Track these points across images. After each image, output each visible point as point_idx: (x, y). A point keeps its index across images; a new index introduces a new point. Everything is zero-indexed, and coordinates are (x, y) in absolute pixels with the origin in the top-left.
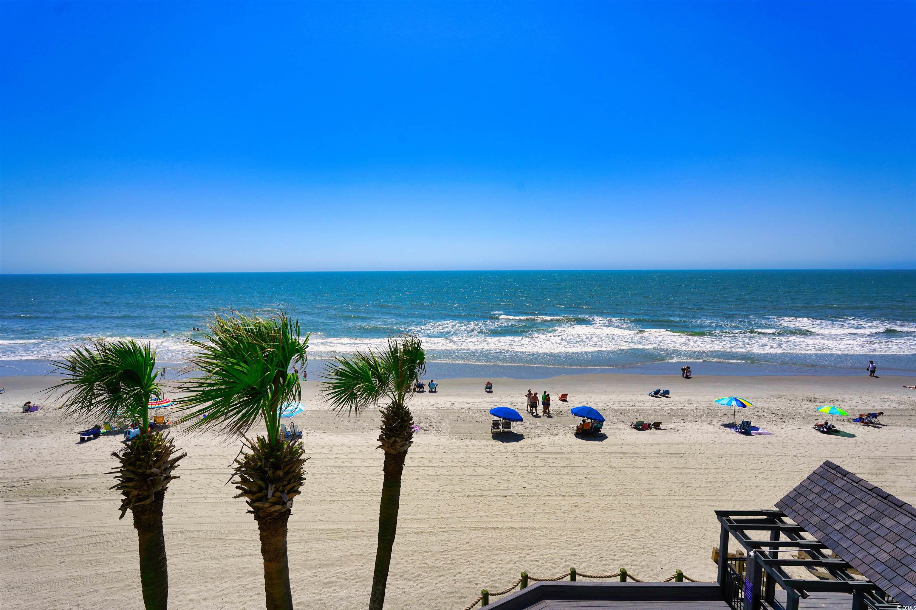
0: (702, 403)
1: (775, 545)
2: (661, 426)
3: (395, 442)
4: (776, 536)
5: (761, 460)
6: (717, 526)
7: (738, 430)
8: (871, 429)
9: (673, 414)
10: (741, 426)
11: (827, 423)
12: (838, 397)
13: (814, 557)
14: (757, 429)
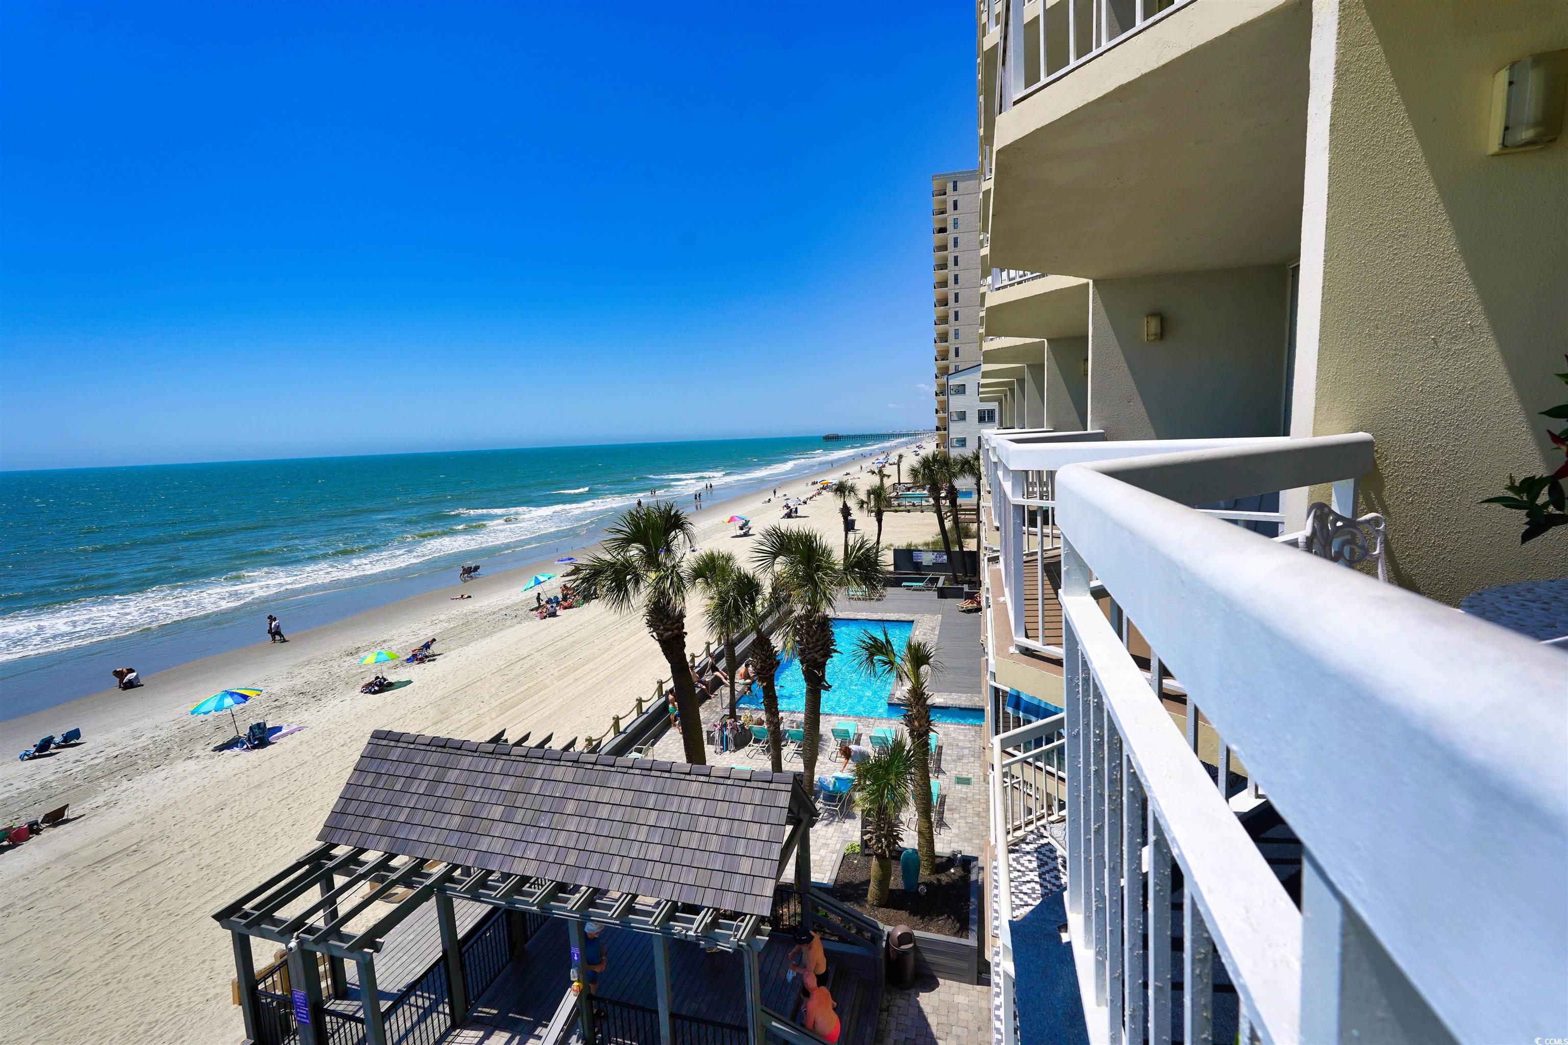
0: (167, 725)
1: (328, 903)
2: (68, 814)
4: (329, 885)
5: (294, 777)
7: (245, 747)
9: (99, 774)
10: (249, 737)
11: (377, 678)
12: (385, 637)
13: (382, 879)
14: (279, 729)
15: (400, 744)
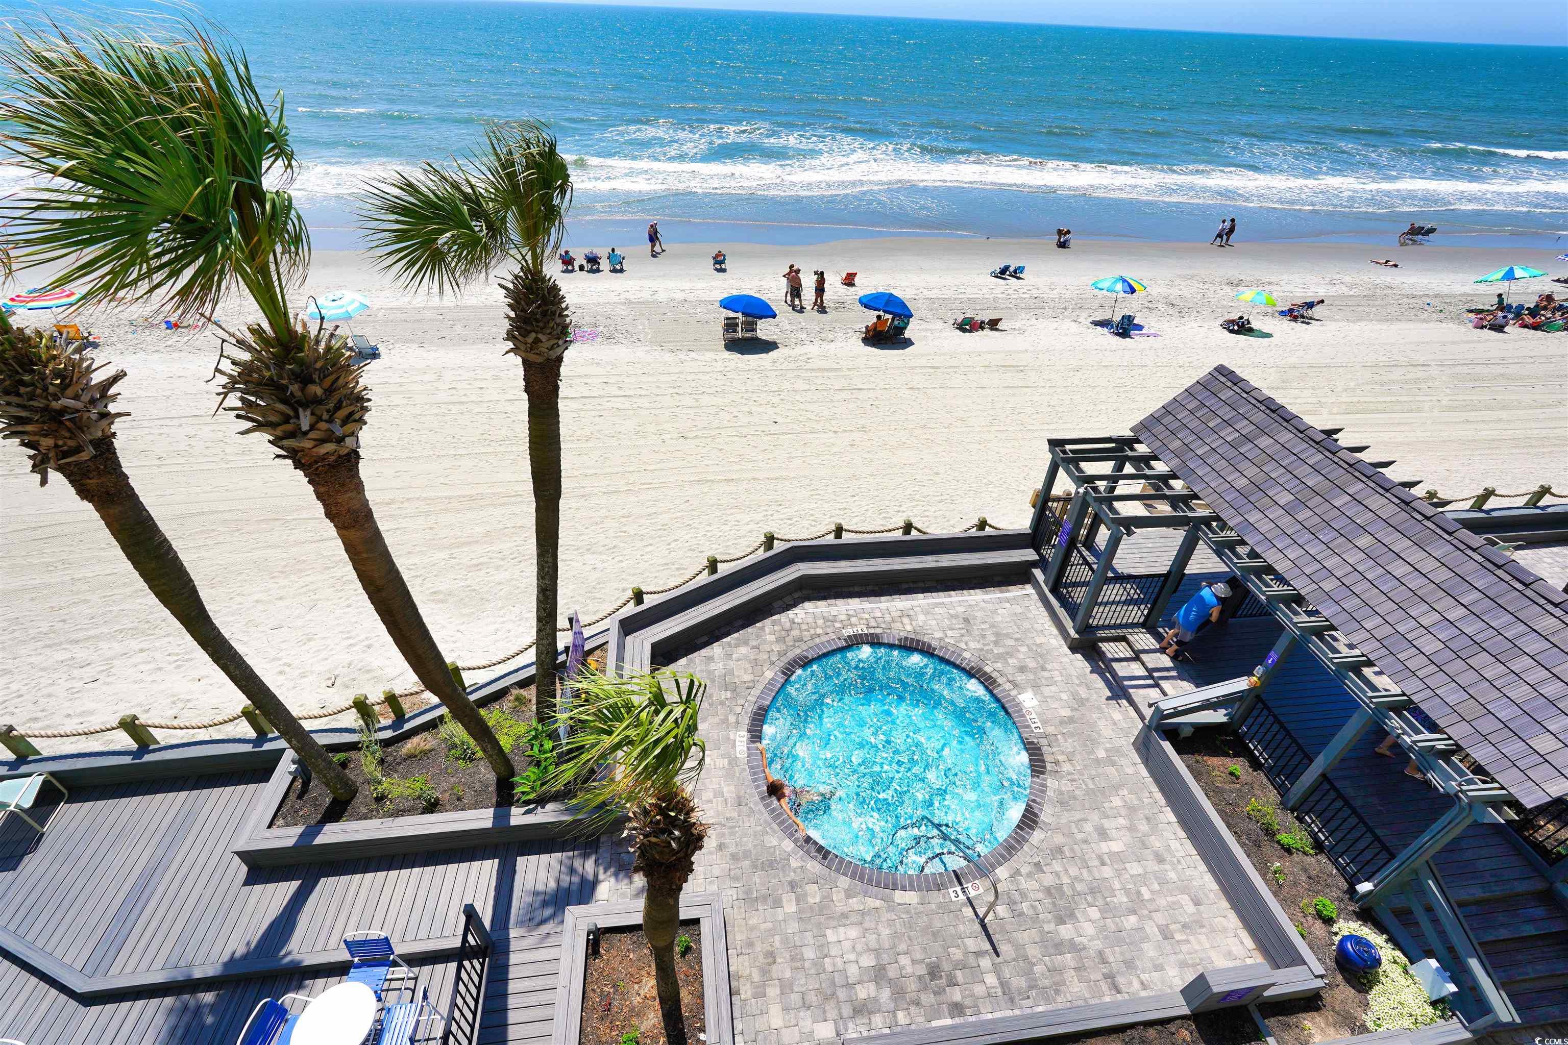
0: (1072, 288)
1: (1113, 479)
2: (1000, 326)
3: (537, 341)
4: (1120, 468)
5: (1132, 373)
6: (1046, 458)
7: (1112, 330)
8: (1299, 326)
9: (1023, 306)
10: (1119, 323)
11: (1241, 318)
12: (1273, 279)
13: (1158, 489)
14: (1139, 327)
15: (1235, 388)
